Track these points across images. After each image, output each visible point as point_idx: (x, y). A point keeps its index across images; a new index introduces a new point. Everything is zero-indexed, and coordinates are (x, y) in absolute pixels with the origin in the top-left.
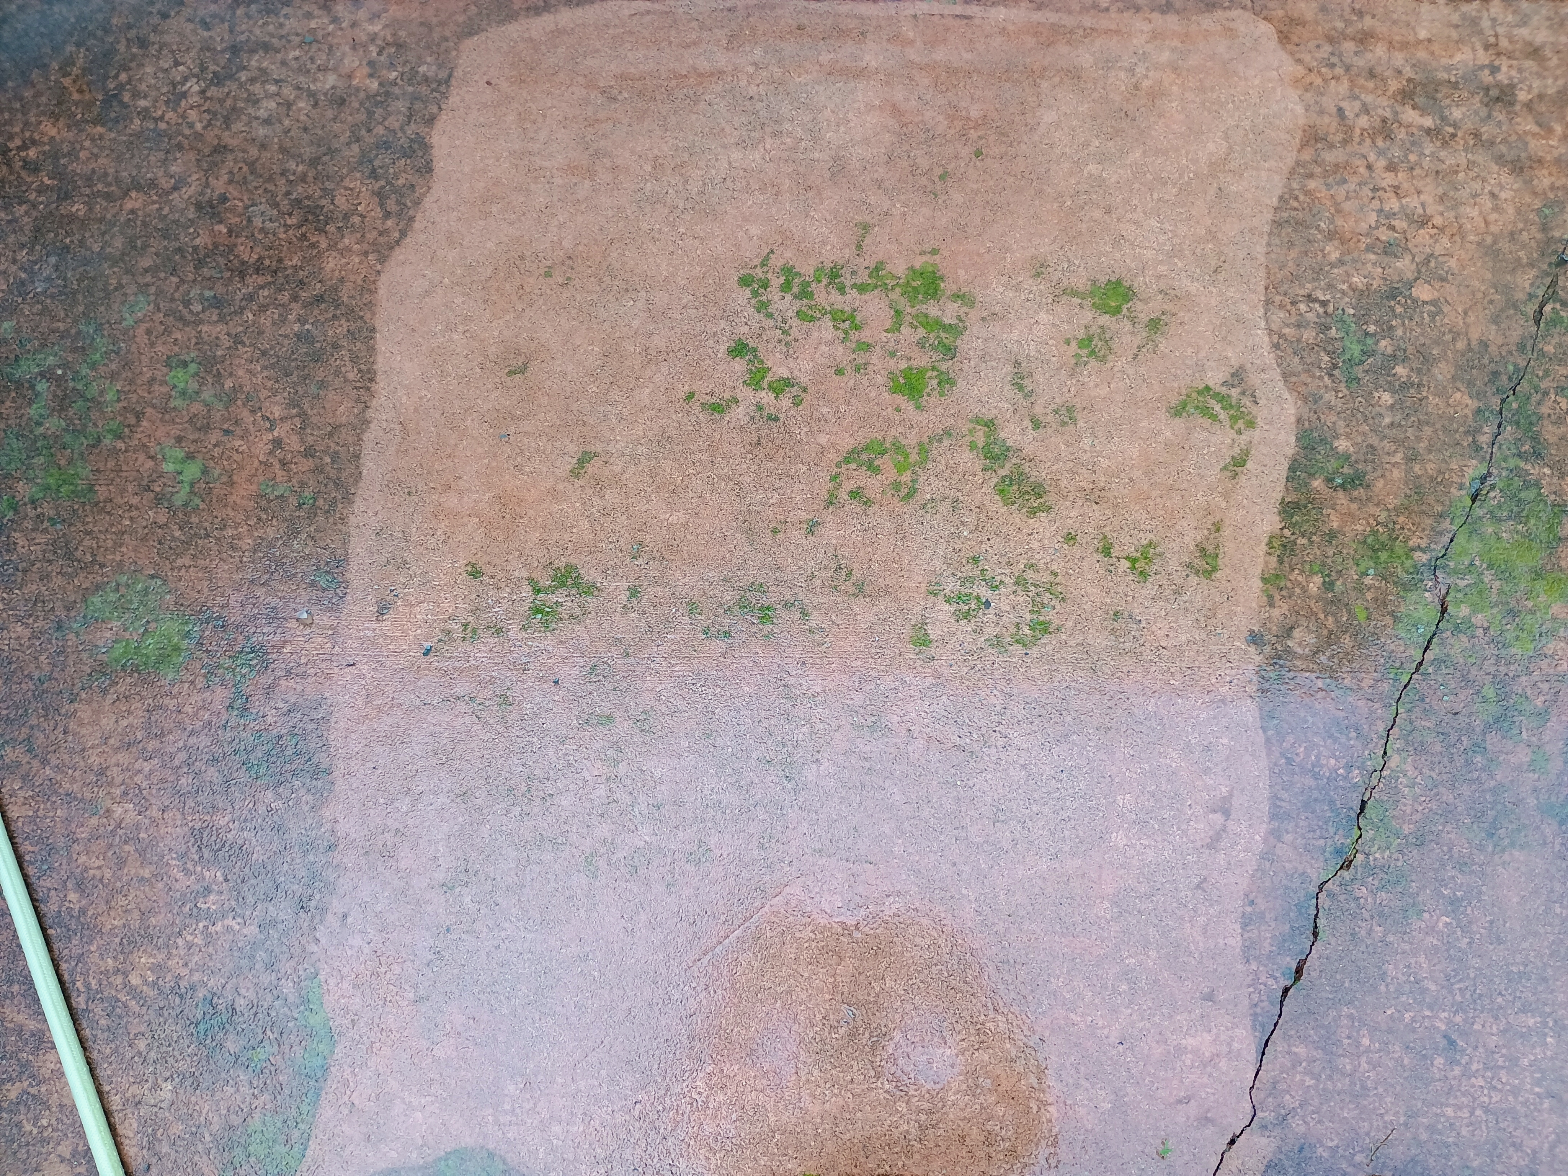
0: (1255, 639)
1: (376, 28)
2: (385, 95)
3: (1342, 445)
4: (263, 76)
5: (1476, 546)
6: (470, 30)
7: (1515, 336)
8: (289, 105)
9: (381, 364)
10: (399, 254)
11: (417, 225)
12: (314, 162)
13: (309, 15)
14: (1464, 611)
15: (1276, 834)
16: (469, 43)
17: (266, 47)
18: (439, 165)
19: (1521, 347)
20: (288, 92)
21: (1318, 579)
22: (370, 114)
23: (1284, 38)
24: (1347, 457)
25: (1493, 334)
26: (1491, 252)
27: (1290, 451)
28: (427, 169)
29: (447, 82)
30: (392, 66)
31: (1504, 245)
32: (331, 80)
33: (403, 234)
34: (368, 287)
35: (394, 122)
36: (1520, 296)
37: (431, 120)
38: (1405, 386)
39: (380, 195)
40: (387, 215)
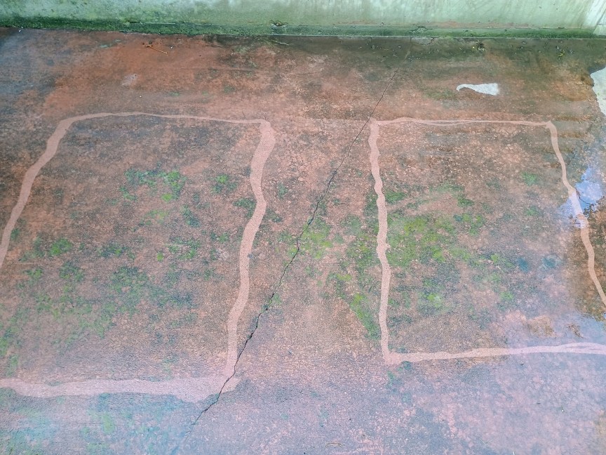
0: (249, 256)
1: (38, 117)
2: (38, 131)
3: (277, 212)
4: (5, 127)
5: (308, 235)
6: (63, 118)
7: (322, 189)
8: (10, 134)
9: (22, 192)
10: (33, 167)
11: (39, 160)
12: (14, 146)
13: (20, 114)
14: (304, 249)
15: (249, 302)
16: (62, 121)
17: (7, 121)
18: (48, 148)
19: (324, 191)
20: (11, 131)
21: (268, 242)
22: (32, 136)
23: (272, 126)
24: (278, 215)
25: (317, 189)
26: (318, 171)
27: (264, 213)
28: (45, 148)
29: (54, 130)
30: (40, 125)
31: (322, 169)
32: (23, 128)
33: (35, 162)
34: (22, 174)
35: (38, 138)
36: (325, 180)
37: (48, 138)
38: (294, 199)
39: (31, 154)
40: (32, 158)
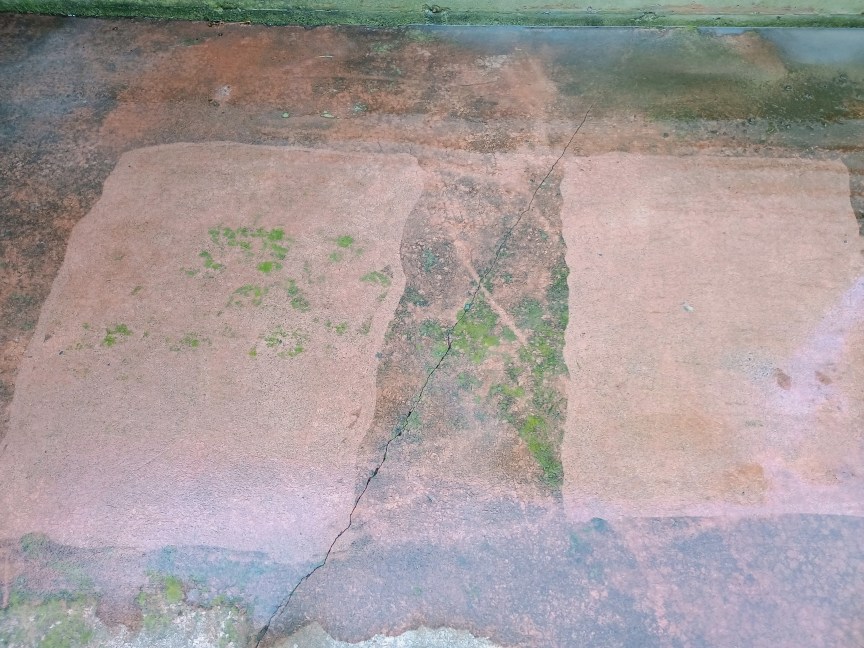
0: (379, 356)
1: (92, 148)
2: (91, 168)
3: (421, 292)
4: (47, 162)
5: (465, 326)
6: (126, 149)
7: (489, 259)
8: (54, 171)
9: (67, 255)
10: (83, 220)
11: (92, 211)
12: (58, 190)
13: (68, 143)
14: (457, 348)
15: (376, 423)
16: (126, 153)
17: (50, 153)
18: (104, 192)
19: (490, 262)
20: (54, 167)
21: (405, 336)
22: (83, 175)
23: (420, 162)
24: (422, 296)
25: (480, 257)
26: (483, 231)
27: (402, 294)
28: (101, 193)
29: (114, 166)
30: (95, 160)
31: (489, 229)
32: (71, 163)
33: (86, 213)
34: (68, 231)
35: (91, 178)
36: (492, 246)
37: (106, 177)
38: (447, 274)
39: (80, 201)
40: (81, 207)
